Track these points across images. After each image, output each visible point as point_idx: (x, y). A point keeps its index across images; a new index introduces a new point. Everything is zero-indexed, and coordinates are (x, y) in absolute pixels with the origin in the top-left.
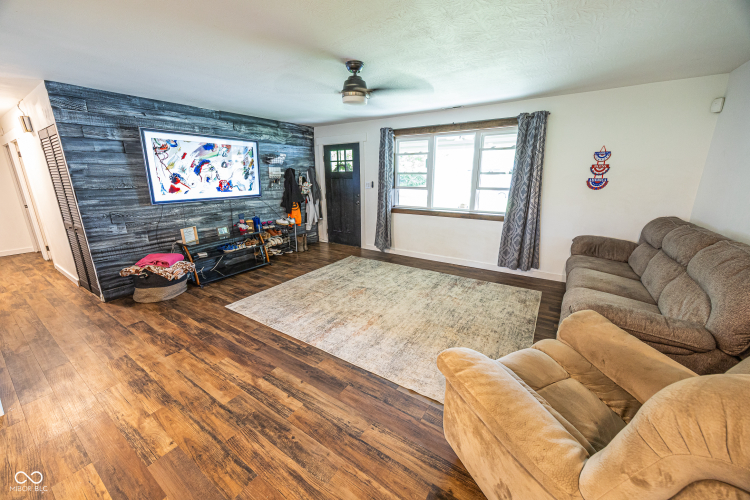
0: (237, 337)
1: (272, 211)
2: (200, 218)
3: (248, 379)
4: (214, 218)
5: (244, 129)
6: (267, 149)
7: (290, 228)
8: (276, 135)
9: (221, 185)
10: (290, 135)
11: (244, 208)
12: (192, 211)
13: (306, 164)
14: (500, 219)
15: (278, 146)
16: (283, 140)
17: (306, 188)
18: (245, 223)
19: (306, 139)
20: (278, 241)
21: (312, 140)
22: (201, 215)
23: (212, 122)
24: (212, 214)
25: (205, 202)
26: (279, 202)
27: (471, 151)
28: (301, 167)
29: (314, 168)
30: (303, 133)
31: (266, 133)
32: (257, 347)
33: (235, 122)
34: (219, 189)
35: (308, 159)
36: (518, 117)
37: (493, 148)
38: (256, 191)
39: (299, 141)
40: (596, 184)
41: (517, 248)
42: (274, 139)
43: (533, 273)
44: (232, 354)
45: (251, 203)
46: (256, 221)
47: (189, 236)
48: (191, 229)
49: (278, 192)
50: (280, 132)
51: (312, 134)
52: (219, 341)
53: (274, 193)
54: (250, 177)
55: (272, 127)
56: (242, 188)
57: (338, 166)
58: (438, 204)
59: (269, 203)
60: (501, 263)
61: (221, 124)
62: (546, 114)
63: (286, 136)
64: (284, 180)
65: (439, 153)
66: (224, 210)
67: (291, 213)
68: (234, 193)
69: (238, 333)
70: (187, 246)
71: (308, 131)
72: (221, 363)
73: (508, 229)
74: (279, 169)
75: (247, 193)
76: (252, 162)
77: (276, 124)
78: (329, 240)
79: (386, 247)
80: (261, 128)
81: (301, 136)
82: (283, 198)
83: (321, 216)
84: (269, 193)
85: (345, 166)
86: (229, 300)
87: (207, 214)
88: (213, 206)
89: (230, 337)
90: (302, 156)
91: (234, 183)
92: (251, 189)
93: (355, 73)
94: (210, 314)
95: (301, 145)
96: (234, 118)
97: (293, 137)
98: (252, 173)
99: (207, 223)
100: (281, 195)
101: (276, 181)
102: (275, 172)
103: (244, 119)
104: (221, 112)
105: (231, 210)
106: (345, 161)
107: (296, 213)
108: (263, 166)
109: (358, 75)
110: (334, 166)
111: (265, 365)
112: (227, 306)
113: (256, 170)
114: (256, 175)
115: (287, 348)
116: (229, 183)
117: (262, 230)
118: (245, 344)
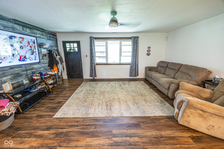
0: (79, 128)
1: (45, 69)
2: (9, 77)
3: (108, 141)
4: (18, 75)
5: (28, 30)
6: (40, 41)
7: (55, 75)
8: (43, 35)
9: (21, 57)
10: (48, 36)
11: (33, 69)
12: (4, 73)
13: (55, 48)
14: (130, 64)
15: (44, 40)
16: (46, 38)
17: (58, 58)
18: (36, 76)
19: (54, 38)
20: (51, 82)
21: (56, 38)
22: (11, 75)
23: (10, 24)
24: (16, 74)
25: (12, 68)
26: (47, 65)
27: (118, 46)
28: (54, 49)
29: (58, 50)
30: (53, 35)
31: (38, 34)
32: (94, 127)
33: (23, 26)
34: (20, 60)
35: (56, 46)
36: (132, 37)
37: (125, 45)
38: (38, 61)
39: (52, 39)
40: (148, 55)
41: (135, 71)
42: (42, 37)
43: (138, 77)
44: (88, 136)
45: (36, 66)
46: (41, 74)
47: (8, 87)
48: (7, 83)
49: (46, 60)
50: (44, 34)
51: (56, 36)
52: (72, 134)
53: (45, 61)
54: (34, 54)
55: (41, 31)
56: (31, 59)
57: (70, 50)
58: (110, 61)
59: (43, 65)
60: (130, 76)
61: (15, 26)
62: (138, 37)
63: (47, 36)
64: (48, 55)
65: (109, 46)
66: (23, 71)
67: (53, 69)
68: (28, 61)
69: (77, 126)
70: (8, 93)
71: (54, 35)
72: (87, 142)
73: (131, 67)
74: (46, 50)
75: (34, 61)
76: (35, 46)
77: (42, 30)
78: (68, 78)
79: (95, 77)
80: (36, 31)
81: (52, 36)
82: (49, 63)
83: (64, 69)
84: (43, 61)
85: (74, 50)
86: (51, 114)
87: (13, 74)
88: (17, 69)
89: (76, 129)
90: (54, 45)
91: (27, 57)
92: (35, 60)
93: (114, 16)
94: (49, 124)
95: (53, 40)
96: (22, 24)
97: (49, 36)
98: (35, 52)
99: (14, 78)
100: (48, 62)
101: (46, 55)
102: (44, 51)
103: (28, 26)
104: (15, 20)
105: (27, 70)
106: (74, 47)
107: (55, 69)
108: (39, 49)
109: (115, 17)
110: (68, 49)
111: (107, 132)
112: (54, 117)
113: (37, 50)
114: (37, 52)
115: (106, 122)
116: (25, 57)
117: (45, 78)
118: (87, 128)
